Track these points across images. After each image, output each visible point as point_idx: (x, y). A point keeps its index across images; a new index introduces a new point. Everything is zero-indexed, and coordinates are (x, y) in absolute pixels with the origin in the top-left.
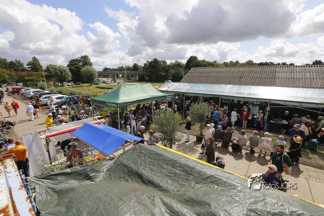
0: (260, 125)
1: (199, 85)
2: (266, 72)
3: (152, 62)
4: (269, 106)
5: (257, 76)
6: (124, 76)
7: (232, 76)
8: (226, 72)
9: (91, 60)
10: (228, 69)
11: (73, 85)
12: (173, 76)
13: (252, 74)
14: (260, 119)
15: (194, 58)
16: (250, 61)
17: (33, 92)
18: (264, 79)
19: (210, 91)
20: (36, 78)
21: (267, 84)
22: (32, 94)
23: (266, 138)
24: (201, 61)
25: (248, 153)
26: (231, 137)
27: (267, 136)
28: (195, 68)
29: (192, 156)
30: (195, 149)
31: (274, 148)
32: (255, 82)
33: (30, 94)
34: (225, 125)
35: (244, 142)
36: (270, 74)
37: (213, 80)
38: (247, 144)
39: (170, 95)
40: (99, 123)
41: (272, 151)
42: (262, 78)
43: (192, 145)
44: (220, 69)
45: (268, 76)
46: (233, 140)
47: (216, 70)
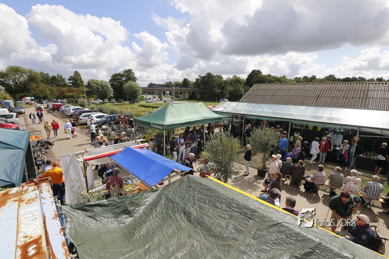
0: (345, 159)
1: (263, 106)
2: (355, 91)
3: (205, 77)
4: (359, 135)
5: (341, 95)
6: (172, 93)
7: (307, 94)
8: (298, 90)
9: (135, 74)
10: (301, 86)
11: (115, 103)
12: (230, 94)
13: (334, 93)
14: (344, 152)
15: (257, 72)
16: (331, 75)
17: (73, 110)
18: (352, 100)
19: (276, 113)
20: (76, 94)
21: (356, 106)
22: (72, 111)
23: (353, 177)
24: (266, 76)
25: (326, 195)
26: (303, 173)
27: (355, 174)
28: (258, 84)
29: (251, 194)
30: (256, 186)
31: (365, 191)
32: (338, 103)
33: (70, 112)
34: (296, 158)
35: (321, 181)
36: (361, 93)
37: (281, 100)
38: (326, 184)
39: (226, 118)
40: (142, 148)
41: (361, 195)
42: (348, 98)
43: (252, 179)
44: (290, 86)
45: (357, 95)
46: (307, 177)
47: (286, 87)
